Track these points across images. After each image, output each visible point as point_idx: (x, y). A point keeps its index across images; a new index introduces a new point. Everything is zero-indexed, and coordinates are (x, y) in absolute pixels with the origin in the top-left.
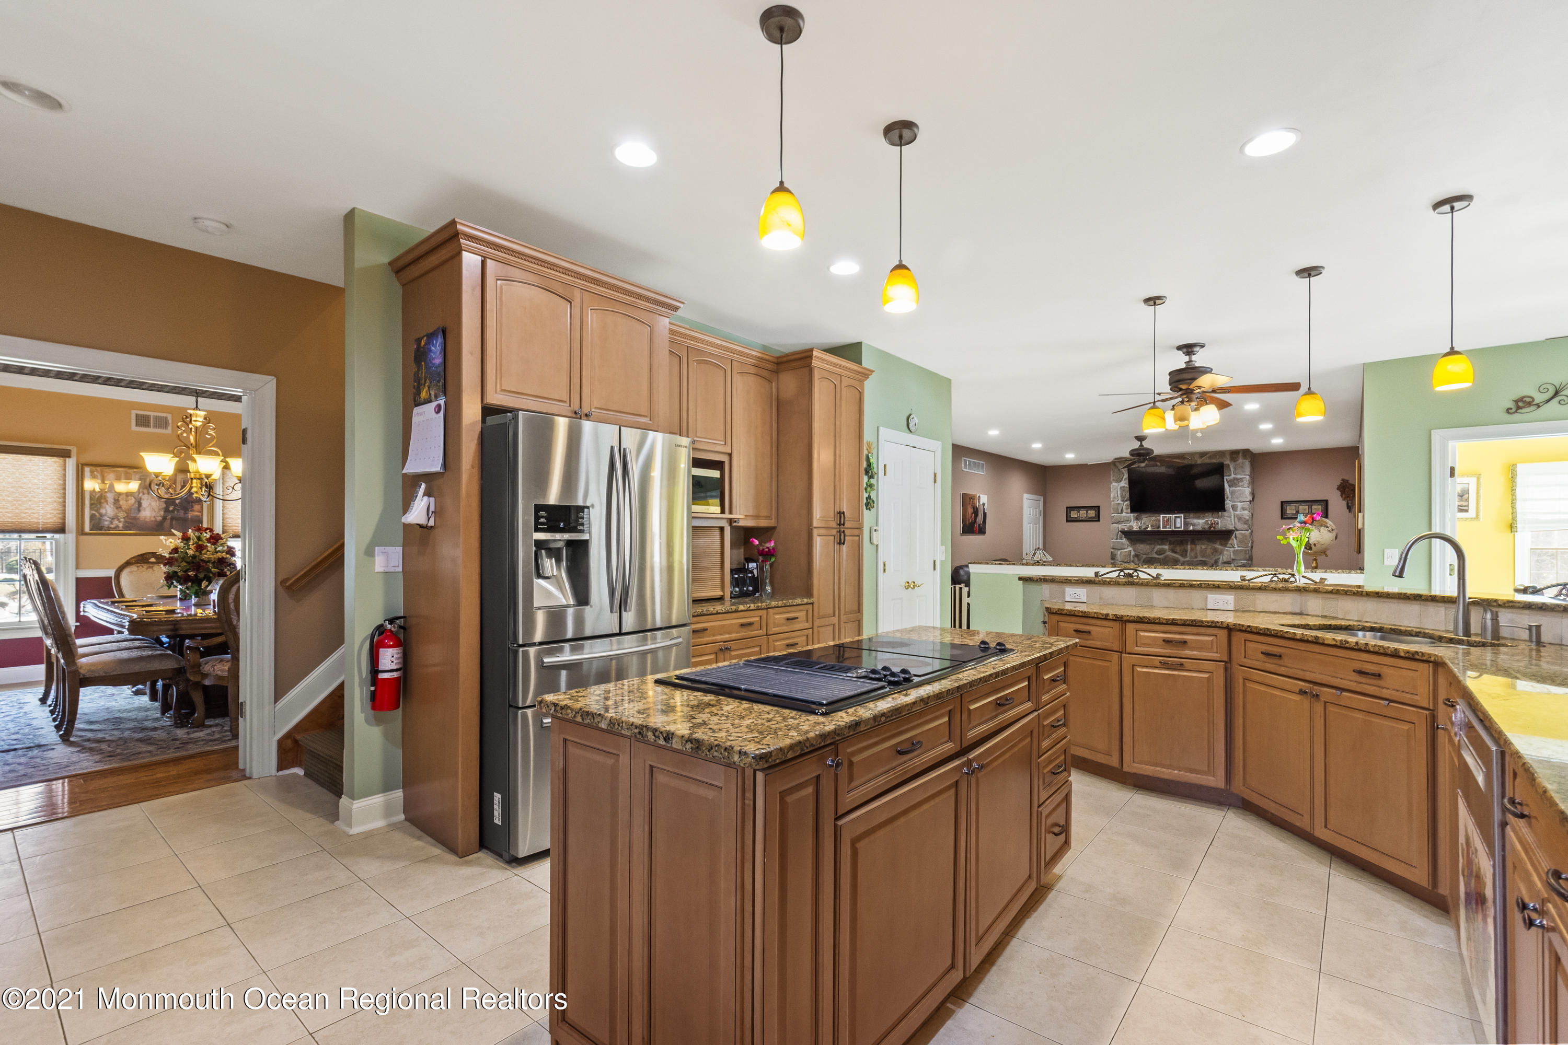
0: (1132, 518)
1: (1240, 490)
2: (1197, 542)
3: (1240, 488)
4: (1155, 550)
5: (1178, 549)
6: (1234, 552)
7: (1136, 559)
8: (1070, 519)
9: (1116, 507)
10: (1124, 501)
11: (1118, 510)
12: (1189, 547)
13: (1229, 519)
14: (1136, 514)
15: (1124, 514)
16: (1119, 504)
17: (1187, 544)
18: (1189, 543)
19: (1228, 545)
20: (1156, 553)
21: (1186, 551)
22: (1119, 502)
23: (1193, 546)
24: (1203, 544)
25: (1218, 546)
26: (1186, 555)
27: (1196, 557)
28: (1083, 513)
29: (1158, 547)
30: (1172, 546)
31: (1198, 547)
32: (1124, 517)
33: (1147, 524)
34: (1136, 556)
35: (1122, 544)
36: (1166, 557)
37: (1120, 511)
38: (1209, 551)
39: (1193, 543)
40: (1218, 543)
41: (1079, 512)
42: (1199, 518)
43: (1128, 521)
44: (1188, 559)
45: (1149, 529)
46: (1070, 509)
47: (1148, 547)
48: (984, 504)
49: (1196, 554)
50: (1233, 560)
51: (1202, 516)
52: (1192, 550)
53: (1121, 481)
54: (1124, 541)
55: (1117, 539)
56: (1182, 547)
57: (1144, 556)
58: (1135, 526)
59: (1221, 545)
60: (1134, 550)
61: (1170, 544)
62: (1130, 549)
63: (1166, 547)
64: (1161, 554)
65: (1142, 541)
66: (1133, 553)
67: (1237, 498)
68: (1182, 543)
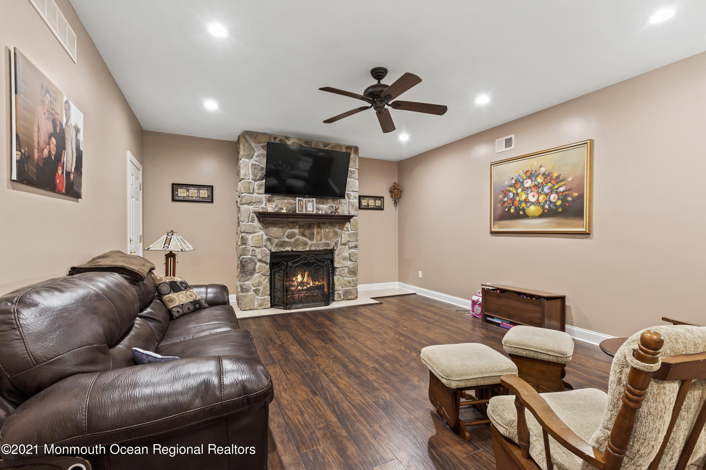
0: (264, 199)
1: (353, 181)
2: (322, 226)
3: (353, 180)
4: (286, 234)
5: (307, 232)
6: (349, 234)
7: (269, 243)
8: (177, 198)
9: (247, 186)
10: (255, 180)
11: (250, 189)
12: (315, 230)
13: (345, 206)
14: (269, 195)
15: (255, 195)
16: (250, 182)
17: (314, 228)
18: (315, 227)
19: (345, 229)
20: (287, 237)
21: (313, 234)
22: (250, 180)
23: (319, 230)
24: (327, 228)
25: (337, 230)
26: (313, 238)
27: (321, 240)
28: (193, 192)
29: (289, 231)
30: (301, 230)
31: (323, 231)
32: (256, 197)
33: (280, 206)
34: (269, 240)
35: (255, 227)
36: (296, 241)
37: (251, 191)
38: (331, 234)
39: (319, 226)
40: (337, 227)
41: (188, 191)
42: (323, 203)
43: (260, 202)
44: (314, 242)
45: (284, 211)
46: (175, 187)
47: (280, 230)
48: (77, 131)
49: (321, 237)
50: (348, 241)
51: (325, 201)
52: (318, 233)
53: (252, 158)
54: (256, 224)
55: (248, 222)
56: (311, 231)
57: (276, 241)
58: (271, 208)
59: (339, 228)
60: (266, 234)
61: (299, 228)
62: (262, 232)
63: (296, 231)
64: (291, 238)
65: (274, 224)
66: (265, 237)
67: (351, 188)
68: (310, 226)
